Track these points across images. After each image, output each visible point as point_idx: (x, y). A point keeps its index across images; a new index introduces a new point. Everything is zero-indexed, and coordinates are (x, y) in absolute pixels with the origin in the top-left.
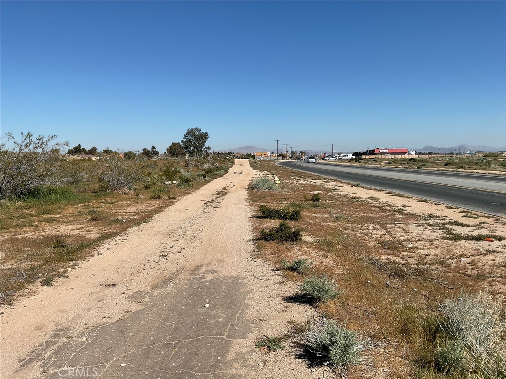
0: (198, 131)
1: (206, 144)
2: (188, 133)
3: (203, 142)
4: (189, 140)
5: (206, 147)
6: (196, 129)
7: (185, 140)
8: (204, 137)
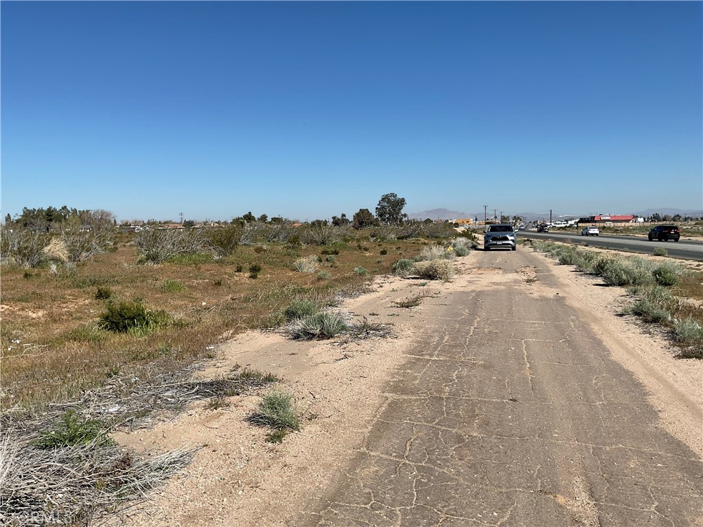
0: (394, 197)
1: (403, 212)
2: (383, 200)
3: (400, 209)
4: (383, 207)
5: (402, 215)
6: (392, 195)
7: (379, 207)
8: (401, 202)
